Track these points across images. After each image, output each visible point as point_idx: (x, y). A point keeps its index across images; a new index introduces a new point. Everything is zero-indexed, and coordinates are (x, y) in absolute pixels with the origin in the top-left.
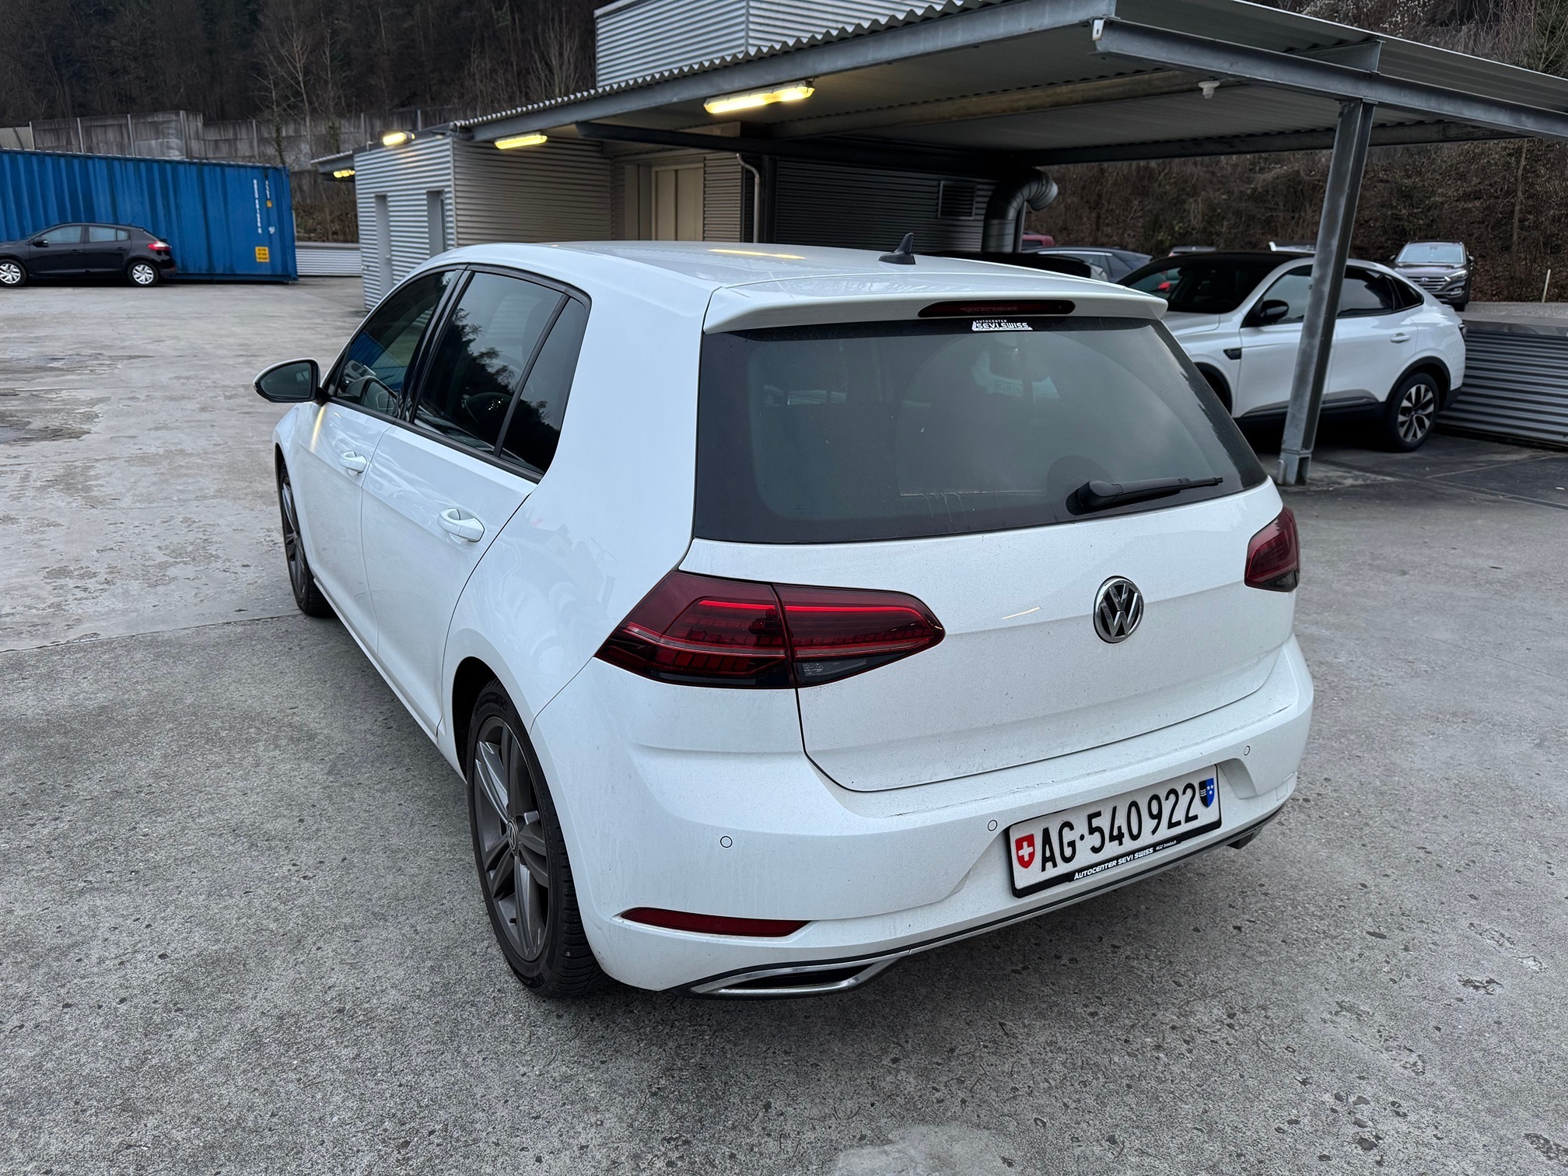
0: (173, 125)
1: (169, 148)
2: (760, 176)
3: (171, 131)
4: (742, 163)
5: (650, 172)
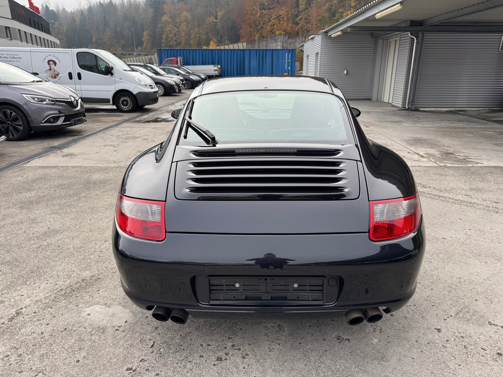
0: (280, 39)
1: (278, 46)
2: (417, 39)
3: (279, 41)
4: (410, 35)
5: (388, 41)
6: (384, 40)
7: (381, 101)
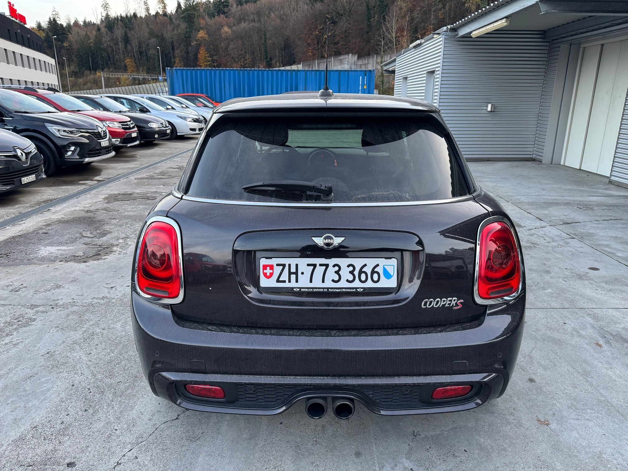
0: (347, 59)
1: (344, 68)
3: (346, 62)
5: (580, 47)
6: (571, 45)
7: (560, 164)
